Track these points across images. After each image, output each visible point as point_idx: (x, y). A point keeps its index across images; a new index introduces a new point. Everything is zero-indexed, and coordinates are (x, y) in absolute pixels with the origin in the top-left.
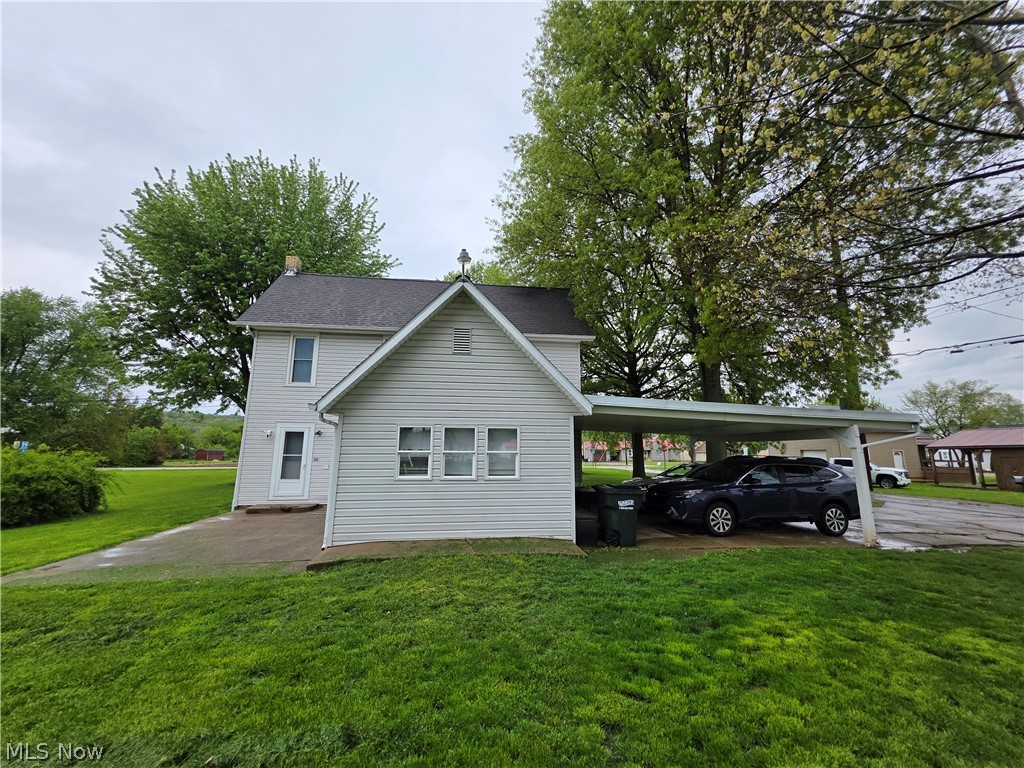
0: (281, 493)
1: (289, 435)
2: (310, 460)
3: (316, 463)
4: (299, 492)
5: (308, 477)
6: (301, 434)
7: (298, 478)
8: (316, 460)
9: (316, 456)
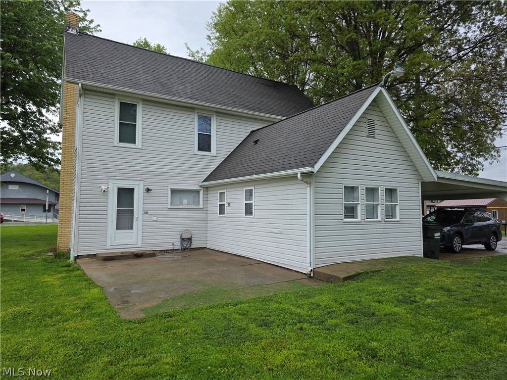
0: (118, 242)
1: (120, 190)
2: (141, 213)
3: (146, 216)
4: (133, 241)
5: (140, 227)
6: (132, 190)
7: (132, 228)
8: (146, 213)
9: (146, 209)
